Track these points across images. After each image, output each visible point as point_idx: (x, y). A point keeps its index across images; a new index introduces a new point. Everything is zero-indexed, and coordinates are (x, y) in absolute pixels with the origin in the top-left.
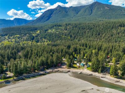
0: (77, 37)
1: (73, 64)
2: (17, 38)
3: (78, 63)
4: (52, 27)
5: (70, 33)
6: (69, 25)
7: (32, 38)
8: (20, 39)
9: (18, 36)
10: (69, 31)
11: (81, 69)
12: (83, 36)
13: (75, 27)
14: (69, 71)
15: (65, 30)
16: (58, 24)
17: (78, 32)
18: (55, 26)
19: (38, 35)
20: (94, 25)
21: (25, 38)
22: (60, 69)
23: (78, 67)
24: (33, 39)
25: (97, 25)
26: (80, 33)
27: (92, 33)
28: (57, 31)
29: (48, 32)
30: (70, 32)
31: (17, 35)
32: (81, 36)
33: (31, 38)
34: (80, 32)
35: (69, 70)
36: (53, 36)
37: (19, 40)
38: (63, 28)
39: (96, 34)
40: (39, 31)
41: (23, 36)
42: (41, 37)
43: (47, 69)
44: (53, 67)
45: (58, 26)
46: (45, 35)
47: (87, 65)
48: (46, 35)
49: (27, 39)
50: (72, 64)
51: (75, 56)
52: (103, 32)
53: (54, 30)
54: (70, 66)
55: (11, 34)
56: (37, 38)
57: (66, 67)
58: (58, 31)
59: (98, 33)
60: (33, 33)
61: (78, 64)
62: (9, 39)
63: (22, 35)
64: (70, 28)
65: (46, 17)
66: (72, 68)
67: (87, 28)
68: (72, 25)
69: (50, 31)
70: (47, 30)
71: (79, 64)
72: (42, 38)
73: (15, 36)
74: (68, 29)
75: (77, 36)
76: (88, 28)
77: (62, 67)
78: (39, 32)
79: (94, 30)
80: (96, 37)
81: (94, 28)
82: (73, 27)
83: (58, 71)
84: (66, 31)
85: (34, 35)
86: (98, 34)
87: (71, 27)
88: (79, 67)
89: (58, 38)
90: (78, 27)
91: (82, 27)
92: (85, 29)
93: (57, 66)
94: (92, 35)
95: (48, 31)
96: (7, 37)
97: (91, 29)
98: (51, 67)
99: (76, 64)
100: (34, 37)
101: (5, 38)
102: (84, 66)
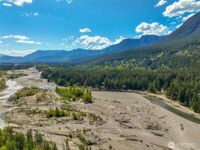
4: (184, 48)
8: (135, 64)
9: (134, 60)
16: (199, 42)
18: (192, 44)
19: (159, 59)
21: (140, 63)
24: (149, 64)
28: (191, 54)
29: (174, 55)
33: (147, 63)
37: (133, 65)
41: (140, 60)
46: (167, 59)
48: (170, 59)
49: (142, 64)
53: (186, 52)
55: (127, 59)
58: (194, 52)
60: (153, 57)
62: (124, 64)
65: (189, 28)
69: (179, 53)
70: (176, 52)
72: (162, 63)
73: (131, 60)
78: (162, 55)
89: (185, 64)
95: (176, 54)
100: (152, 61)
101: (121, 63)
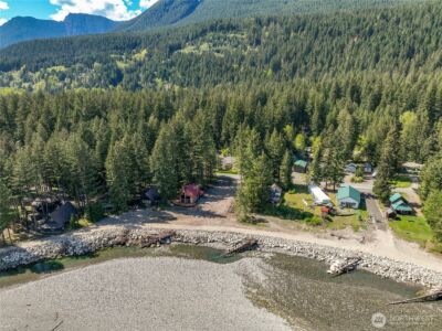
0: (306, 69)
1: (285, 190)
2: (55, 77)
3: (317, 182)
4: (197, 36)
5: (271, 56)
6: (272, 25)
7: (113, 76)
8: (67, 80)
9: (62, 68)
10: (271, 47)
11: (348, 232)
12: (330, 66)
13: (296, 31)
14: (251, 246)
15: (251, 44)
16: (226, 23)
17: (309, 49)
18: (213, 28)
19: (140, 64)
20: (383, 17)
21: (86, 77)
22: (184, 226)
23: (318, 212)
24: (117, 79)
25: (400, 15)
26: (318, 53)
27: (377, 49)
28: (218, 51)
29: (179, 53)
30: (274, 52)
31: (55, 68)
32: (323, 64)
33: (108, 76)
34: (316, 48)
35: (251, 232)
36: (199, 69)
37: (60, 84)
38: (244, 36)
39: (396, 55)
40: (144, 52)
41: (81, 69)
42: (148, 72)
43: (98, 217)
44: (143, 206)
45: (222, 28)
46: (166, 64)
47: (386, 201)
48: (172, 64)
49: (91, 80)
50: (274, 186)
51: (298, 143)
52: (429, 42)
54: (266, 204)
55: (34, 65)
56: (134, 75)
57: (232, 210)
58: (223, 48)
59: (407, 48)
60: (121, 59)
61: (318, 194)
62: (25, 81)
63: (78, 66)
64: (276, 37)
66: (273, 221)
67: (354, 27)
68: (281, 25)
69: (188, 50)
71: (326, 190)
72: (154, 76)
73: (50, 70)
74: (263, 41)
75: (303, 67)
76: (358, 31)
77: (207, 206)
78: (146, 55)
79: (383, 38)
80: (397, 65)
81: (383, 28)
82: (288, 32)
83: (171, 236)
84: (256, 49)
85: (121, 65)
86: (403, 51)
87: (280, 30)
88: (330, 213)
89: (221, 73)
90: (310, 29)
91: (327, 25)
92: (340, 34)
93: (174, 196)
94: (377, 59)
95: (181, 51)
96: (16, 74)
97: (371, 32)
98: (133, 204)
99: (304, 189)
100: (124, 72)
101: (11, 78)
102: (362, 206)
